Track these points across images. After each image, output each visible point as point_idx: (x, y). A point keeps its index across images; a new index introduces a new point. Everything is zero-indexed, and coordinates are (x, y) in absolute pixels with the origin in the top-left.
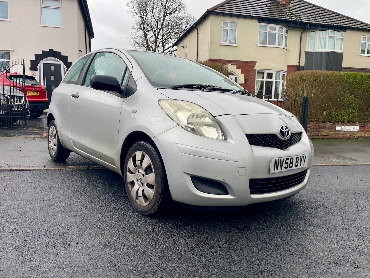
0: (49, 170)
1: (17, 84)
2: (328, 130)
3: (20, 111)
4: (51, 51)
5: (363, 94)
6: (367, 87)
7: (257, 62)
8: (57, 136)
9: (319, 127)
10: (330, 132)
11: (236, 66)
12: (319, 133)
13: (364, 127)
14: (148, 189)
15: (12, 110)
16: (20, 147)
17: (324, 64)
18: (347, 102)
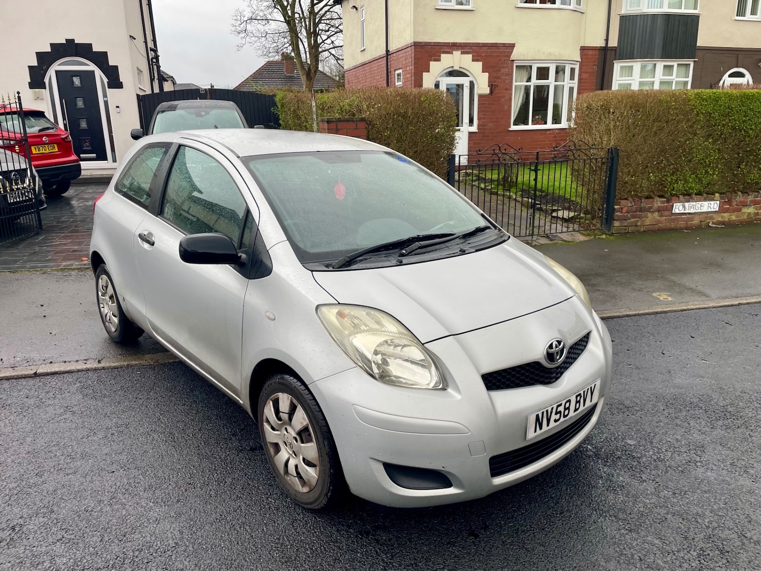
0: (108, 368)
1: (8, 132)
2: (657, 213)
3: (25, 201)
4: (70, 42)
5: (732, 136)
6: (741, 121)
7: (516, 45)
8: (114, 297)
9: (638, 208)
10: (661, 218)
11: (470, 56)
12: (638, 221)
13: (729, 202)
14: (306, 469)
15: (9, 202)
16: (42, 306)
17: (659, 41)
18: (697, 155)
